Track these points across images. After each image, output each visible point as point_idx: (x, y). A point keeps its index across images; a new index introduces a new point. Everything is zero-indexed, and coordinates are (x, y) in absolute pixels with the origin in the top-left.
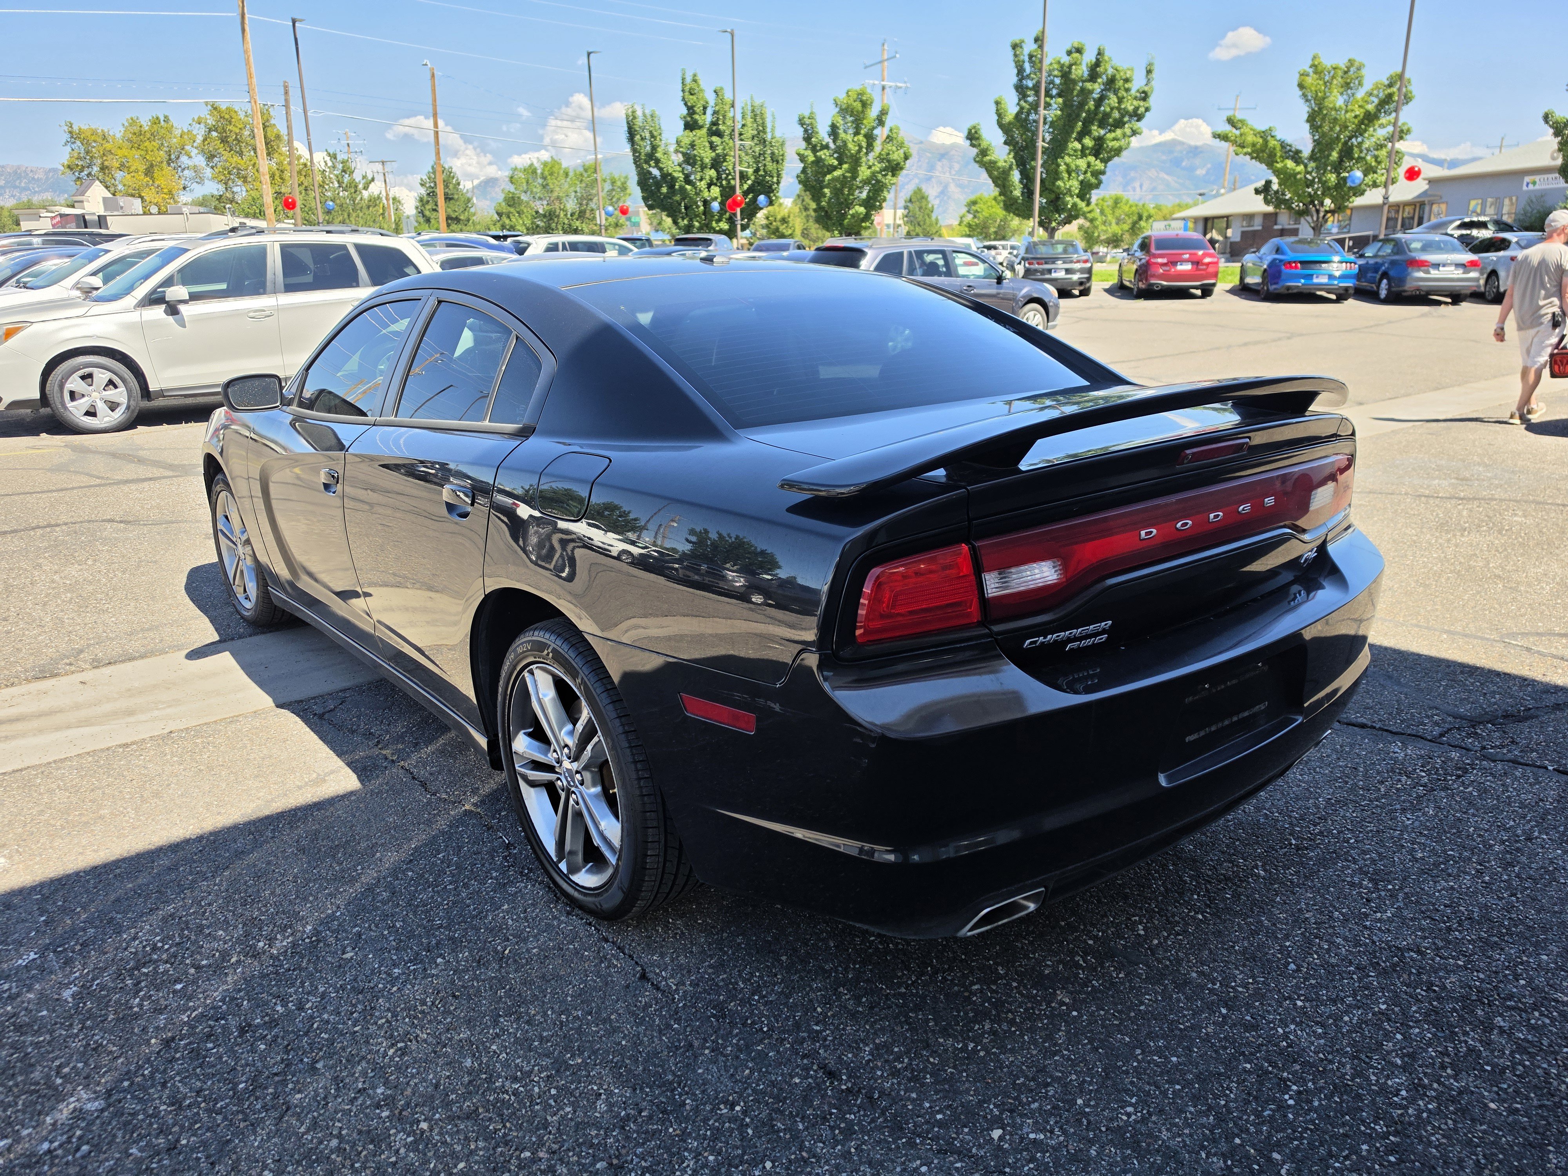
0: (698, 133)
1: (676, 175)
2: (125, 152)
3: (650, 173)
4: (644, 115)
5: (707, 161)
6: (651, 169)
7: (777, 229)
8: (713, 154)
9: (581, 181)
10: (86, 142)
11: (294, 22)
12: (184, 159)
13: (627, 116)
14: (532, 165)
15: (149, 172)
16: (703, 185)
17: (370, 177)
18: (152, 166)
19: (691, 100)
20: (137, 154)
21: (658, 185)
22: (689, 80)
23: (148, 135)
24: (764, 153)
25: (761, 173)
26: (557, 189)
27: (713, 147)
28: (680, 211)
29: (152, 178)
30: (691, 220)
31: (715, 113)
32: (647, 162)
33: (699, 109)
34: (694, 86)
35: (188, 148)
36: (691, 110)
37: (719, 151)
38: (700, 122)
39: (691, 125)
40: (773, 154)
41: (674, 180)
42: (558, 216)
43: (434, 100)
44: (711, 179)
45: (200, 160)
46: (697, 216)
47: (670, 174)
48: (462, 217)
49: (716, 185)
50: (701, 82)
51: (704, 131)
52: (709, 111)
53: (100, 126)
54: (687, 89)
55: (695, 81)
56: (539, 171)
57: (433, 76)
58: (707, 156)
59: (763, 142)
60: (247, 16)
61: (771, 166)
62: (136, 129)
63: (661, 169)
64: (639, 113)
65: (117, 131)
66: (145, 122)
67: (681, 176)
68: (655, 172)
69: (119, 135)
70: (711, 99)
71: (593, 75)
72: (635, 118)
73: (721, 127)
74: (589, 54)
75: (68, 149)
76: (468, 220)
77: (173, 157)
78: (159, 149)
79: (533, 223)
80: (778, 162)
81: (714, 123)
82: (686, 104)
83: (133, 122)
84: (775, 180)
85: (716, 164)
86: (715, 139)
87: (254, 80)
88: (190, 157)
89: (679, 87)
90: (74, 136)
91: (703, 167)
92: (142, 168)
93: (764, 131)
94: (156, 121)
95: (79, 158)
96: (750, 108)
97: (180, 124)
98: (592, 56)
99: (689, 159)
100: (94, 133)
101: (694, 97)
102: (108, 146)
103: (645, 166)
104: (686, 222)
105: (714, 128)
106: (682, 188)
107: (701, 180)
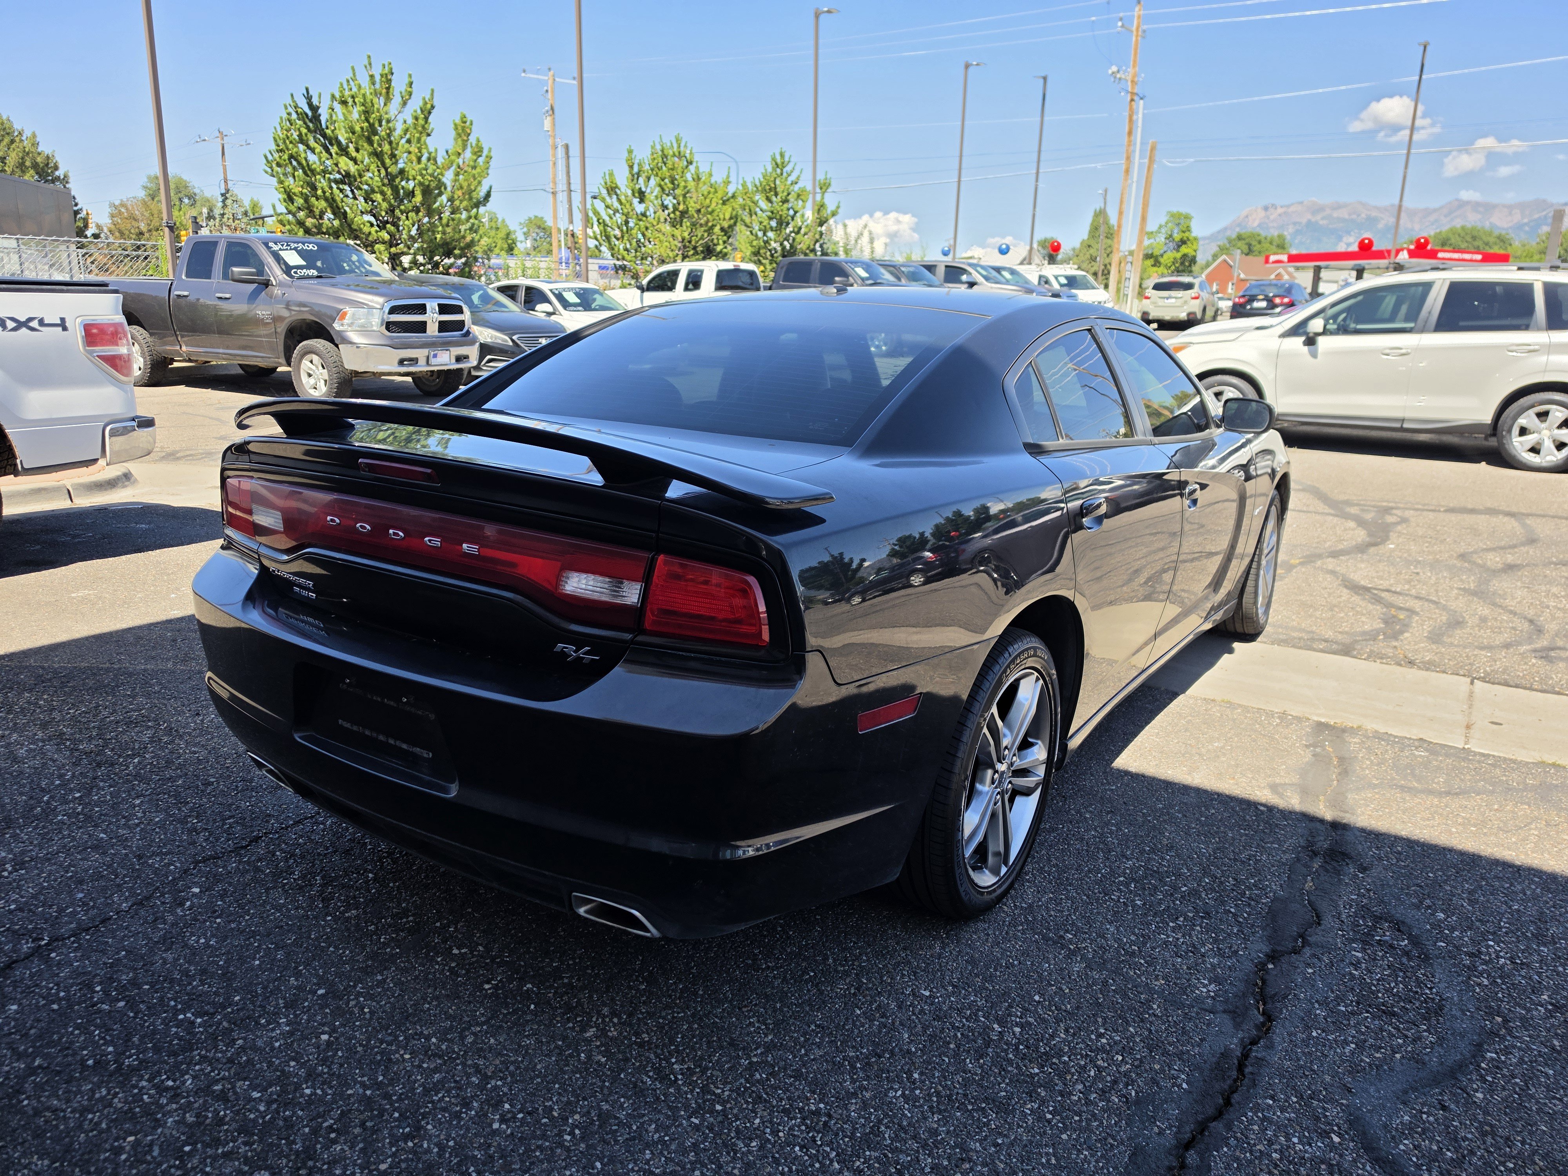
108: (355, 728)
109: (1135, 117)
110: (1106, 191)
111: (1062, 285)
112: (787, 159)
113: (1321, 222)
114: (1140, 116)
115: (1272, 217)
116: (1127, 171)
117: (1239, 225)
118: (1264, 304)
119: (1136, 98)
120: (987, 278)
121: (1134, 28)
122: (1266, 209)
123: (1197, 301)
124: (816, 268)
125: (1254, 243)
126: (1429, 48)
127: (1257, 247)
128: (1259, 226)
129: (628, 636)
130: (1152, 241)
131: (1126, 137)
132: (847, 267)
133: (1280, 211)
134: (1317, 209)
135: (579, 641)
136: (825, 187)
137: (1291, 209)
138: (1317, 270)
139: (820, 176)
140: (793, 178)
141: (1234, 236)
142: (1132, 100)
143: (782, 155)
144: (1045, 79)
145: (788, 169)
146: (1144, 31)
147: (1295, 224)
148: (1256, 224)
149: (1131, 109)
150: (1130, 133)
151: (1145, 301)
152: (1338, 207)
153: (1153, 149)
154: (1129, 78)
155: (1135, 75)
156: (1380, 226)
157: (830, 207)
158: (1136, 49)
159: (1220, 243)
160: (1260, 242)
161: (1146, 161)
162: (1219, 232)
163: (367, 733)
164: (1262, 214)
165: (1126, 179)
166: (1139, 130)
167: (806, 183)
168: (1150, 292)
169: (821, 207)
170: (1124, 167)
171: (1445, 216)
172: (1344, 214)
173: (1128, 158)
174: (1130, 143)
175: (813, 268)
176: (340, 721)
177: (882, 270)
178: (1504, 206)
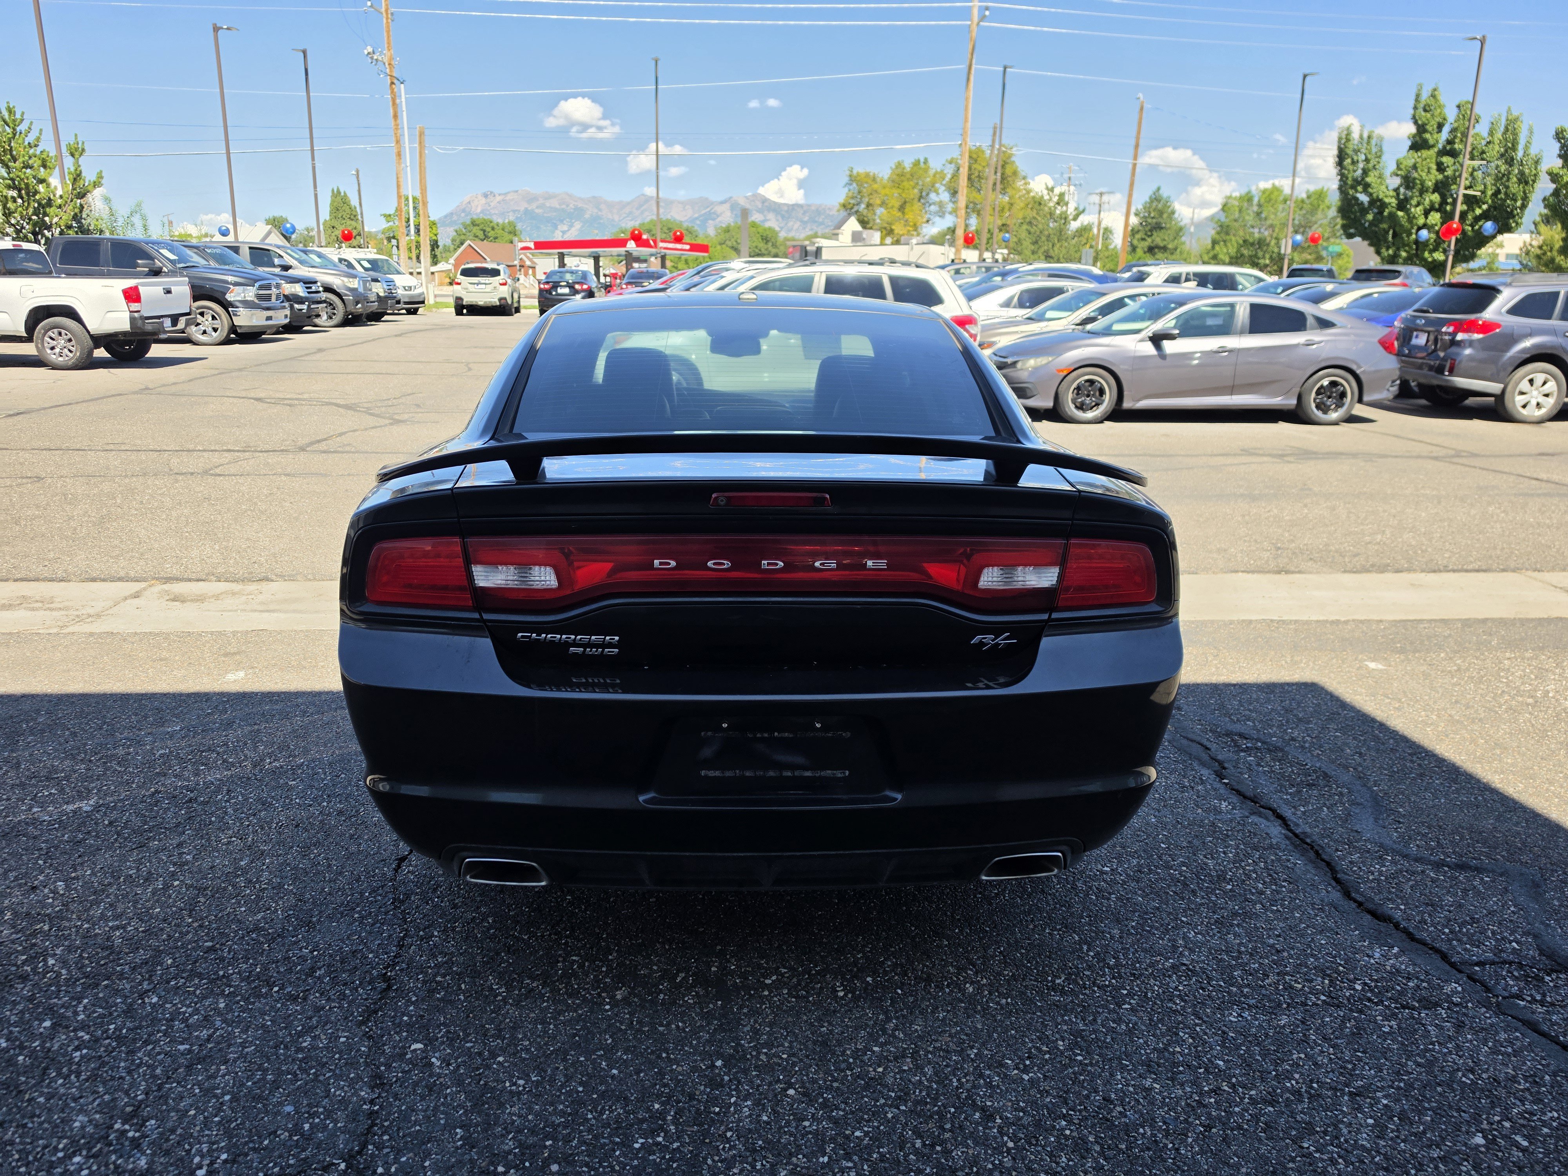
0: (1425, 153)
1: (1387, 200)
2: (887, 191)
3: (1357, 199)
4: (1361, 137)
5: (1430, 184)
6: (1358, 195)
7: (1552, 260)
8: (1440, 177)
9: (1301, 209)
10: (860, 184)
11: (1005, 68)
12: (933, 196)
13: (1340, 139)
14: (1249, 192)
15: (902, 208)
16: (1419, 210)
17: (1081, 209)
18: (905, 202)
19: (1423, 116)
20: (896, 192)
21: (1364, 211)
22: (1425, 96)
23: (908, 176)
24: (1509, 173)
25: (1502, 196)
26: (1272, 216)
27: (1441, 168)
28: (1386, 241)
29: (903, 213)
30: (1398, 249)
31: (1453, 130)
32: (1353, 187)
33: (1432, 126)
34: (1432, 101)
35: (937, 185)
36: (1421, 129)
37: (1449, 172)
38: (1431, 142)
39: (1418, 144)
40: (1522, 173)
41: (1383, 205)
42: (1268, 245)
43: (1139, 133)
44: (1432, 204)
45: (945, 196)
46: (1404, 245)
47: (1381, 200)
48: (1170, 246)
49: (1437, 211)
50: (1440, 97)
51: (1432, 152)
52: (1446, 129)
53: (872, 170)
54: (1421, 105)
55: (1433, 96)
56: (1256, 200)
57: (1142, 109)
58: (1431, 178)
59: (1510, 162)
60: (974, 67)
61: (1515, 187)
62: (899, 171)
63: (1371, 195)
64: (1355, 135)
65: (884, 172)
66: (908, 165)
67: (1394, 202)
68: (1364, 198)
69: (886, 177)
70: (1451, 114)
71: (1306, 96)
72: (1348, 140)
73: (1456, 146)
74: (1305, 76)
75: (846, 190)
76: (1176, 249)
77: (924, 194)
78: (913, 188)
79: (1238, 251)
80: (1527, 183)
81: (1450, 142)
82: (1416, 123)
83: (899, 165)
84: (1519, 203)
85: (1442, 187)
86: (1447, 160)
87: (969, 125)
88: (938, 194)
89: (1412, 103)
90: (853, 179)
91: (1423, 191)
92: (897, 204)
93: (1514, 148)
94: (917, 163)
95: (853, 198)
96: (1503, 122)
97: (935, 165)
98: (1308, 79)
99: (1408, 182)
100: (867, 175)
101: (1428, 115)
102: (875, 186)
103: (1351, 192)
104: (1391, 252)
105: (1448, 148)
106: (1392, 216)
107: (1418, 204)
108: (729, 774)
109: (398, 101)
110: (358, 171)
111: (366, 269)
112: (18, 116)
113: (537, 211)
114: (403, 100)
115: (492, 204)
116: (399, 154)
117: (464, 211)
118: (566, 290)
119: (395, 81)
120: (301, 262)
121: (383, 10)
122: (486, 196)
123: (505, 288)
124: (106, 250)
125: (488, 229)
126: (659, 63)
127: (492, 234)
128: (482, 212)
129: (1045, 617)
130: (391, 223)
131: (392, 120)
132: (148, 248)
133: (498, 198)
134: (532, 199)
135: (996, 629)
136: (76, 152)
137: (509, 197)
138: (561, 257)
139: (67, 139)
140: (31, 138)
141: (468, 222)
142: (392, 83)
143: (10, 111)
144: (304, 52)
145: (22, 127)
146: (392, 14)
147: (514, 211)
148: (479, 210)
149: (392, 92)
150: (395, 116)
151: (456, 287)
152: (549, 197)
153: (421, 134)
154: (386, 60)
155: (391, 58)
156: (587, 216)
157: (89, 176)
158: (388, 32)
159: (456, 227)
160: (493, 229)
161: (417, 145)
162: (446, 217)
163: (748, 774)
164: (483, 201)
165: (399, 163)
166: (405, 113)
167: (47, 146)
168: (460, 278)
169: (77, 177)
170: (395, 151)
171: (637, 209)
172: (554, 203)
173: (398, 142)
174: (397, 127)
175: (102, 248)
176: (703, 773)
177: (189, 252)
178: (679, 202)
